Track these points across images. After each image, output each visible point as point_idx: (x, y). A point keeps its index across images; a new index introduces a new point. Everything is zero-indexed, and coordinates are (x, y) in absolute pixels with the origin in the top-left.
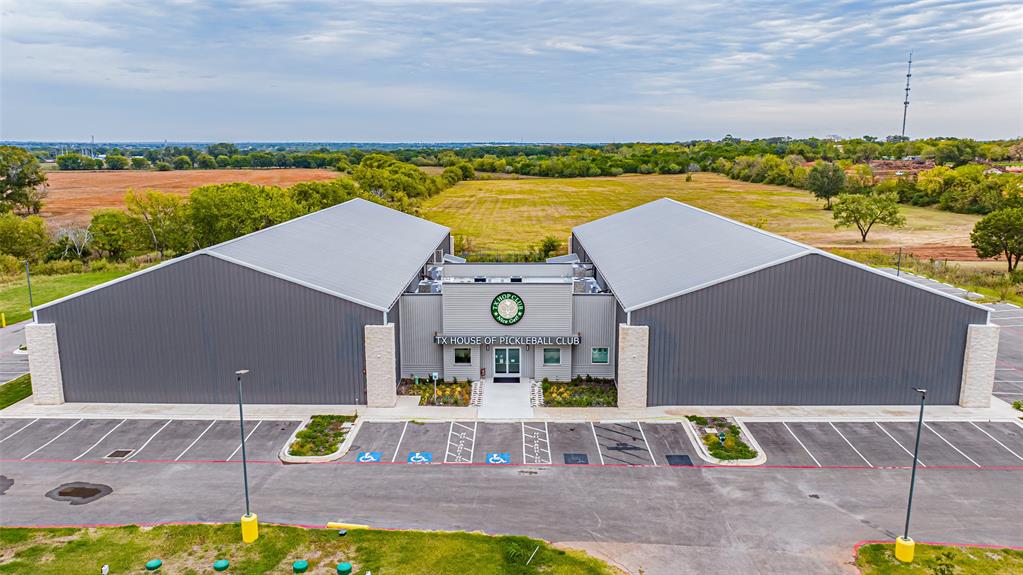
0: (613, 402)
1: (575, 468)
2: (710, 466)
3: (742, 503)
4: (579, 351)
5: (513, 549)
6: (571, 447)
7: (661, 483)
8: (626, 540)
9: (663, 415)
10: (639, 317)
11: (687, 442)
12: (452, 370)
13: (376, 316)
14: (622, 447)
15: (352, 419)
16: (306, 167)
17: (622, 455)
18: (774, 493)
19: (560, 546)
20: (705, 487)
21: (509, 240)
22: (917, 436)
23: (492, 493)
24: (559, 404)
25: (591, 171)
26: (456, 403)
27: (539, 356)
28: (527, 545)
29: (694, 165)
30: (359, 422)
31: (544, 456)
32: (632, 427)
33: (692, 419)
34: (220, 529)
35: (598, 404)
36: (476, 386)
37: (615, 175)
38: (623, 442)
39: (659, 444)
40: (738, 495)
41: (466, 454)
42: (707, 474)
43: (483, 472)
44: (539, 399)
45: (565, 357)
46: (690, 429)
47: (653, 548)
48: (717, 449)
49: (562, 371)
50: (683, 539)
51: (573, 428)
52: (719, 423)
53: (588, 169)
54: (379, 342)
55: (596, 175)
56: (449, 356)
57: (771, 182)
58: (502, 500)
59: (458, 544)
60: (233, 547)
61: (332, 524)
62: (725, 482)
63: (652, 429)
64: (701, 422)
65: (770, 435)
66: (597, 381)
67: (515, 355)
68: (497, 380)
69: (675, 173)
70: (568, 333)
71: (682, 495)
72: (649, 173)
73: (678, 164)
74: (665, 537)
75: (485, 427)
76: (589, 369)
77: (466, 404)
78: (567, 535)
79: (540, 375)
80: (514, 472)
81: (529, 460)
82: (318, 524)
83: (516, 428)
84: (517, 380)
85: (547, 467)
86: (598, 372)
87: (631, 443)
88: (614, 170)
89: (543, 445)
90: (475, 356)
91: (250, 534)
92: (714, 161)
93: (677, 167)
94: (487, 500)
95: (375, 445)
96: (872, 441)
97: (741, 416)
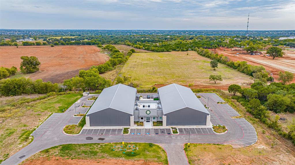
0: (162, 125)
1: (157, 135)
2: (172, 134)
3: (175, 139)
4: (158, 118)
5: (150, 144)
6: (156, 132)
7: (166, 137)
8: (162, 143)
9: (168, 127)
10: (165, 115)
11: (171, 131)
12: (141, 120)
13: (132, 115)
14: (163, 132)
15: (129, 128)
16: (89, 45)
17: (162, 133)
18: (179, 138)
19: (155, 144)
20: (171, 137)
21: (146, 82)
22: (198, 130)
23: (147, 138)
24: (155, 126)
25: (165, 50)
26: (142, 126)
27: (152, 118)
28: (152, 144)
29: (190, 49)
30: (130, 129)
31: (153, 133)
32: (164, 129)
33: (171, 128)
34: (120, 143)
35: (160, 126)
36: (144, 122)
37: (170, 52)
38: (163, 131)
39: (167, 131)
40: (175, 138)
41: (144, 133)
42: (172, 136)
43: (146, 136)
44: (153, 125)
45: (156, 118)
46: (171, 129)
47: (164, 144)
48: (174, 132)
49: (155, 120)
50: (167, 143)
51: (157, 129)
52: (175, 128)
53: (164, 50)
54: (132, 119)
55: (165, 52)
56: (140, 118)
57: (206, 57)
58: (149, 139)
59: (145, 144)
60: (122, 145)
61: (131, 142)
62: (173, 136)
63: (167, 129)
64: (173, 128)
65: (181, 130)
66: (160, 121)
67: (149, 118)
68: (147, 122)
69: (185, 51)
70: (156, 115)
71: (168, 138)
72: (179, 51)
73: (186, 49)
74: (166, 143)
75: (146, 129)
76: (159, 120)
77: (143, 126)
78: (155, 143)
79: (153, 121)
80: (150, 135)
81: (152, 134)
82: (130, 142)
83: (150, 129)
84: (149, 122)
85: (153, 135)
86: (160, 120)
87: (164, 131)
88: (170, 50)
89: (153, 132)
90: (144, 118)
91: (123, 143)
92: (195, 48)
93: (185, 50)
94: (147, 139)
95: (133, 132)
96: (192, 130)
97: (178, 127)
